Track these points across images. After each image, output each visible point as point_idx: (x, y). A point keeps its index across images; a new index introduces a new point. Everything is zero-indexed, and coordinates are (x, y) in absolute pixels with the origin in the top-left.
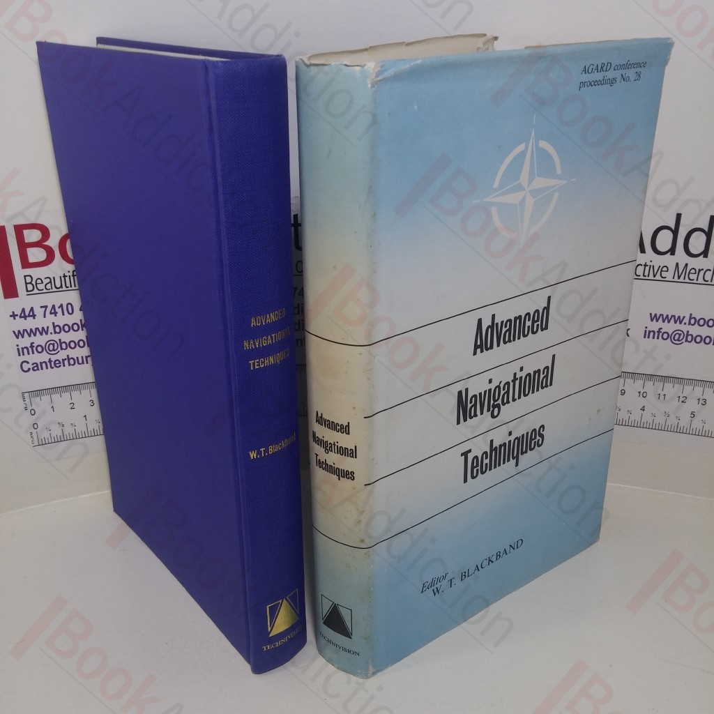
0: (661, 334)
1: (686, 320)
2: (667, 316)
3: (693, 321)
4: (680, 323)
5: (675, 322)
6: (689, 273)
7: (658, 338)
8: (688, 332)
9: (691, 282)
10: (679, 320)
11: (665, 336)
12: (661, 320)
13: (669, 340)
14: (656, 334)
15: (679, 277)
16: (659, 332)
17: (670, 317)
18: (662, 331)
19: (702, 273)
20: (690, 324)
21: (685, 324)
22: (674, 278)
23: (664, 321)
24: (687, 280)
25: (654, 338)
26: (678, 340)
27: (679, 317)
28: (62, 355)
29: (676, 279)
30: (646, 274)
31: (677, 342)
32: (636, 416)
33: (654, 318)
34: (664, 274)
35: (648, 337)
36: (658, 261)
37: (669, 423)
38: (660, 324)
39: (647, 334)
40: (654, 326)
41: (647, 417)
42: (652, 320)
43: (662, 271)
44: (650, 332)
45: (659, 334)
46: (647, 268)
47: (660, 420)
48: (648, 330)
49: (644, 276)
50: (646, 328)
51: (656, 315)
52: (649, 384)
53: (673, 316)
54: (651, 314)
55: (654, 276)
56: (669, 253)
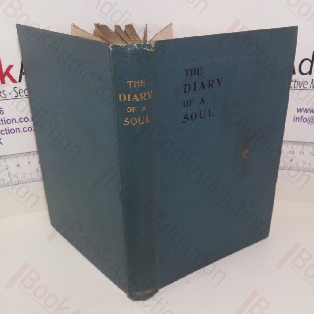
0: (302, 119)
2: (306, 109)
4: (313, 113)
5: (310, 112)
7: (301, 121)
10: (312, 111)
11: (305, 120)
12: (303, 111)
13: (307, 122)
14: (300, 119)
16: (301, 118)
18: (303, 117)
22: (310, 88)
23: (304, 112)
25: (298, 121)
26: (312, 122)
29: (312, 88)
30: (296, 86)
31: (311, 123)
33: (299, 110)
34: (305, 86)
35: (296, 121)
36: (302, 78)
37: (305, 167)
38: (302, 114)
39: (295, 119)
40: (299, 115)
42: (298, 112)
43: (304, 84)
44: (297, 118)
45: (301, 119)
46: (296, 83)
48: (296, 117)
49: (294, 87)
50: (295, 116)
52: (295, 147)
53: (309, 109)
54: (297, 108)
55: (300, 87)
56: (308, 74)
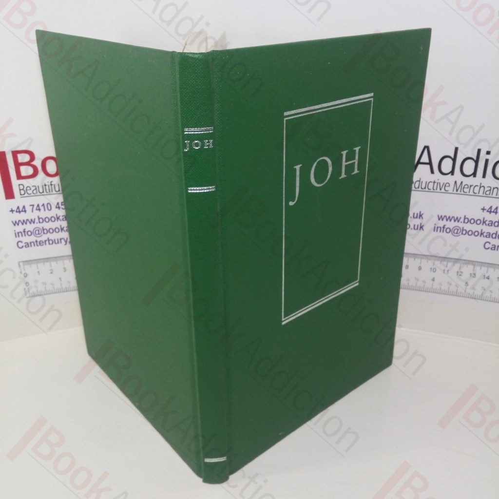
0: (445, 229)
1: (462, 220)
2: (449, 217)
3: (466, 221)
4: (458, 221)
5: (455, 221)
6: (464, 188)
7: (443, 232)
8: (463, 228)
9: (465, 194)
10: (457, 220)
11: (448, 230)
12: (445, 219)
13: (451, 233)
14: (442, 229)
15: (457, 191)
16: (444, 227)
17: (451, 217)
18: (446, 227)
19: (472, 188)
20: (464, 222)
21: (461, 222)
22: (453, 191)
23: (447, 220)
24: (462, 193)
25: (440, 231)
26: (457, 233)
27: (457, 218)
28: (44, 237)
29: (455, 191)
30: (435, 188)
31: (456, 235)
32: (429, 284)
33: (440, 218)
34: (447, 188)
35: (437, 231)
36: (443, 179)
38: (444, 222)
39: (436, 229)
40: (441, 223)
41: (436, 285)
43: (445, 186)
44: (438, 228)
46: (436, 184)
47: (445, 287)
48: (436, 226)
49: (433, 189)
51: (441, 216)
52: (437, 263)
53: (453, 217)
54: (438, 216)
55: (441, 189)
56: (450, 174)
